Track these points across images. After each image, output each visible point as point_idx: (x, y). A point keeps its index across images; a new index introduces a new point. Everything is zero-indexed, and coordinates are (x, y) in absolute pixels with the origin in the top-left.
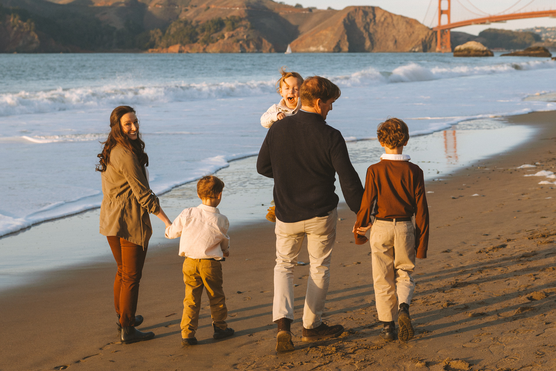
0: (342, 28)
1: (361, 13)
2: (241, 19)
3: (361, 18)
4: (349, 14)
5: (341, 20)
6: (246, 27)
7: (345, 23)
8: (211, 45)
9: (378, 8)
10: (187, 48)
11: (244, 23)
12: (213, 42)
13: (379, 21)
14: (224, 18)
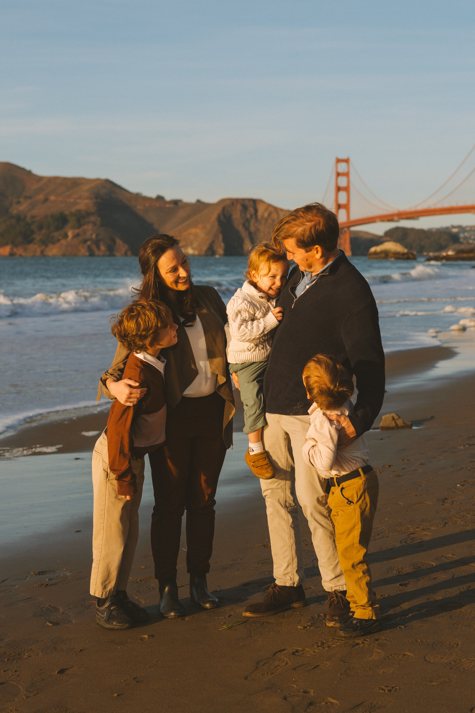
0: (216, 226)
1: (239, 207)
2: (89, 214)
3: (239, 213)
4: (224, 209)
5: (214, 217)
6: (94, 224)
7: (219, 220)
8: (51, 246)
9: (261, 201)
10: (19, 251)
11: (93, 218)
12: (53, 243)
13: (262, 217)
14: (67, 213)
